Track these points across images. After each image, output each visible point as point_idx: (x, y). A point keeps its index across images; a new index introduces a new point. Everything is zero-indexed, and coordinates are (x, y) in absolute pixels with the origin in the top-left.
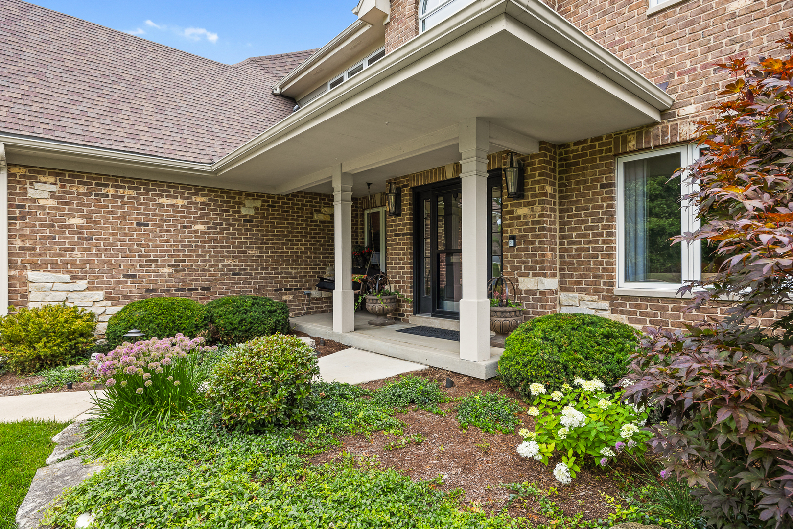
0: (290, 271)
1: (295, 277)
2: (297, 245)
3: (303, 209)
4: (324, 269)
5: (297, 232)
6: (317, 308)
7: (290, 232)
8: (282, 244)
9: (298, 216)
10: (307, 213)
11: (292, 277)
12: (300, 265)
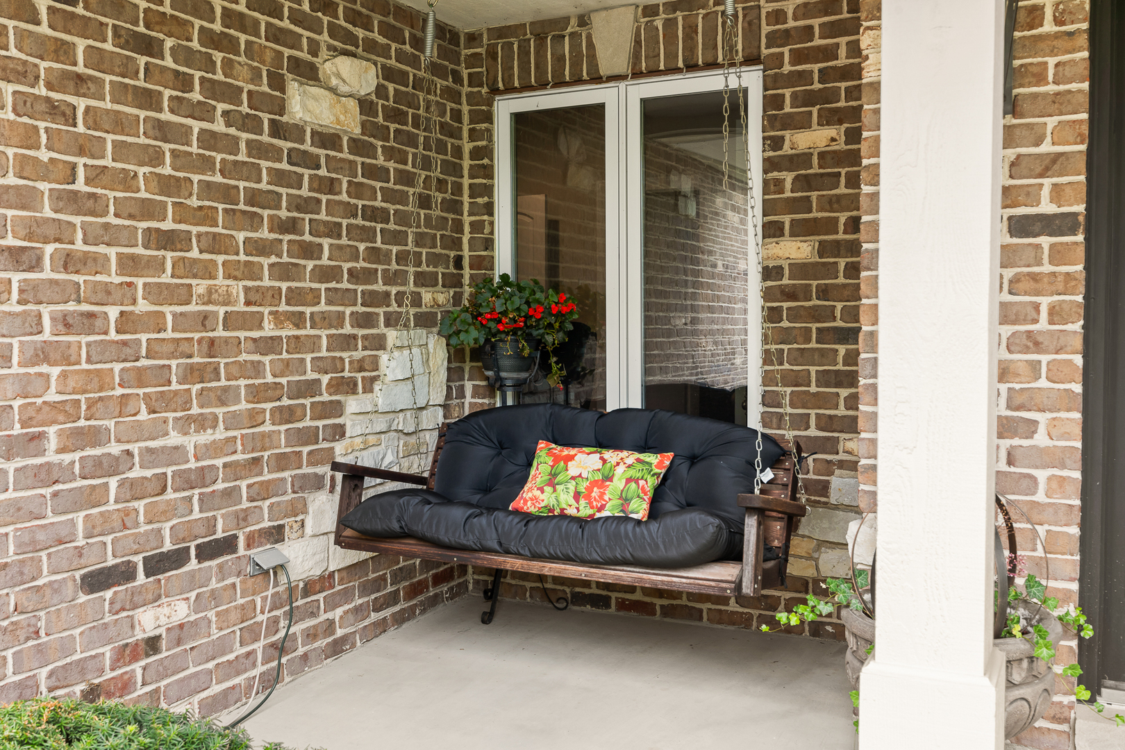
0: (174, 439)
1: (202, 477)
2: (208, 272)
3: (231, 45)
4: (336, 409)
5: (208, 189)
6: (311, 635)
7: (168, 185)
8: (130, 264)
9: (213, 89)
10: (256, 76)
11: (188, 481)
12: (224, 397)
